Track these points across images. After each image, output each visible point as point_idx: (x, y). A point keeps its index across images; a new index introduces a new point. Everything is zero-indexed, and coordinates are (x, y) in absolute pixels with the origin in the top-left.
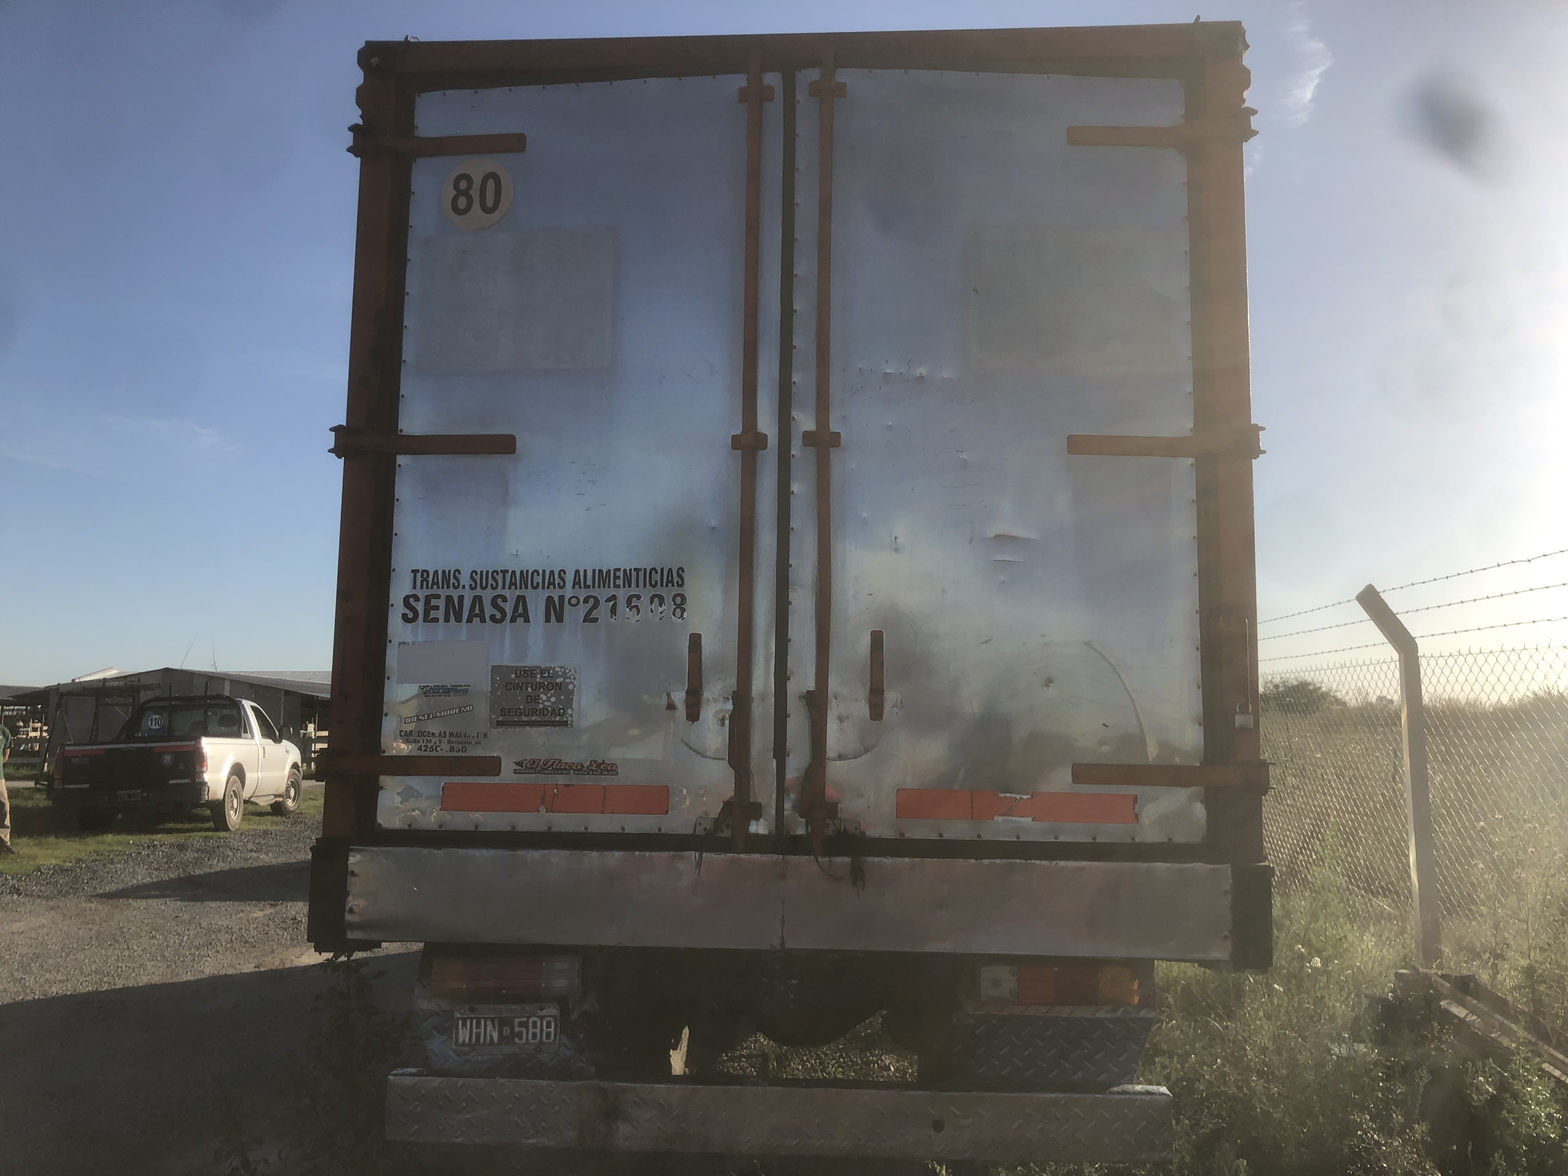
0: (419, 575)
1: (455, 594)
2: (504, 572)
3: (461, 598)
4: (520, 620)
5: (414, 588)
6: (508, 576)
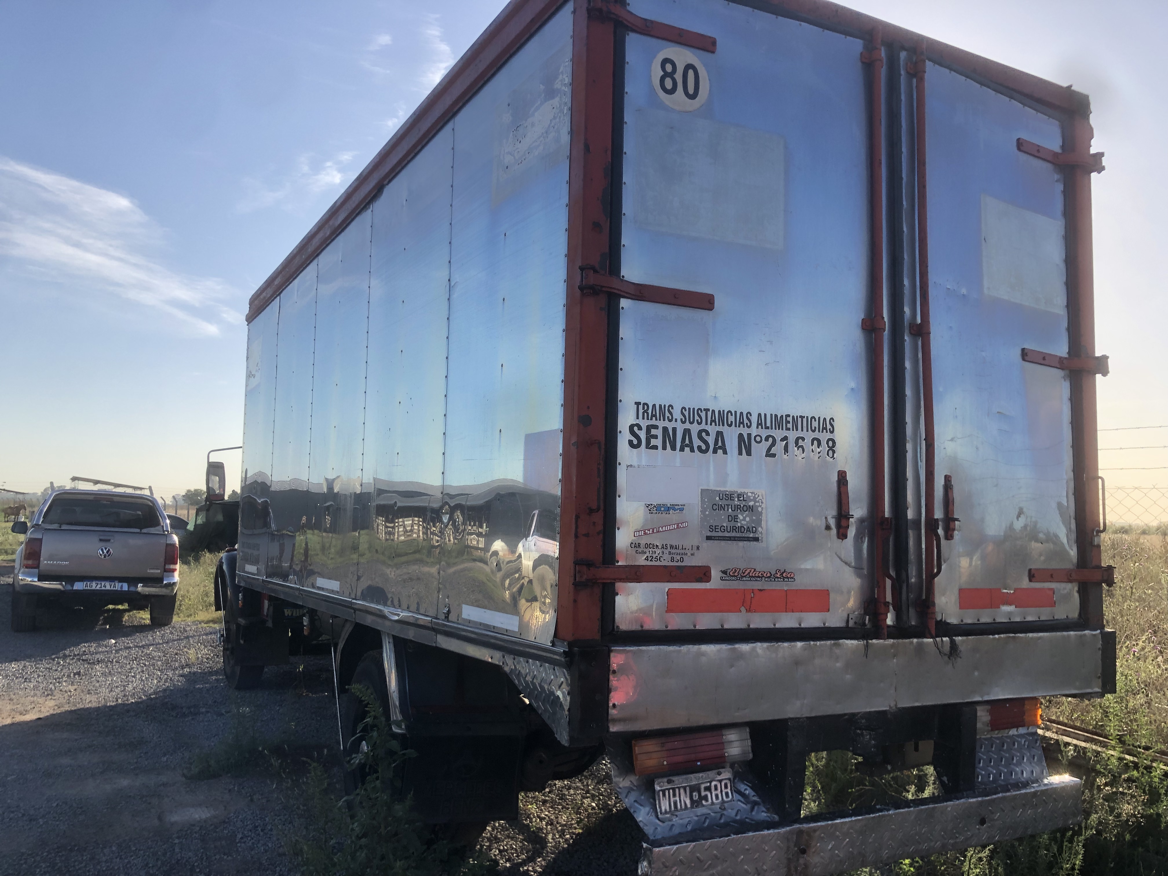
0: (641, 407)
1: (670, 426)
2: (707, 410)
3: (674, 430)
4: (720, 452)
5: (638, 418)
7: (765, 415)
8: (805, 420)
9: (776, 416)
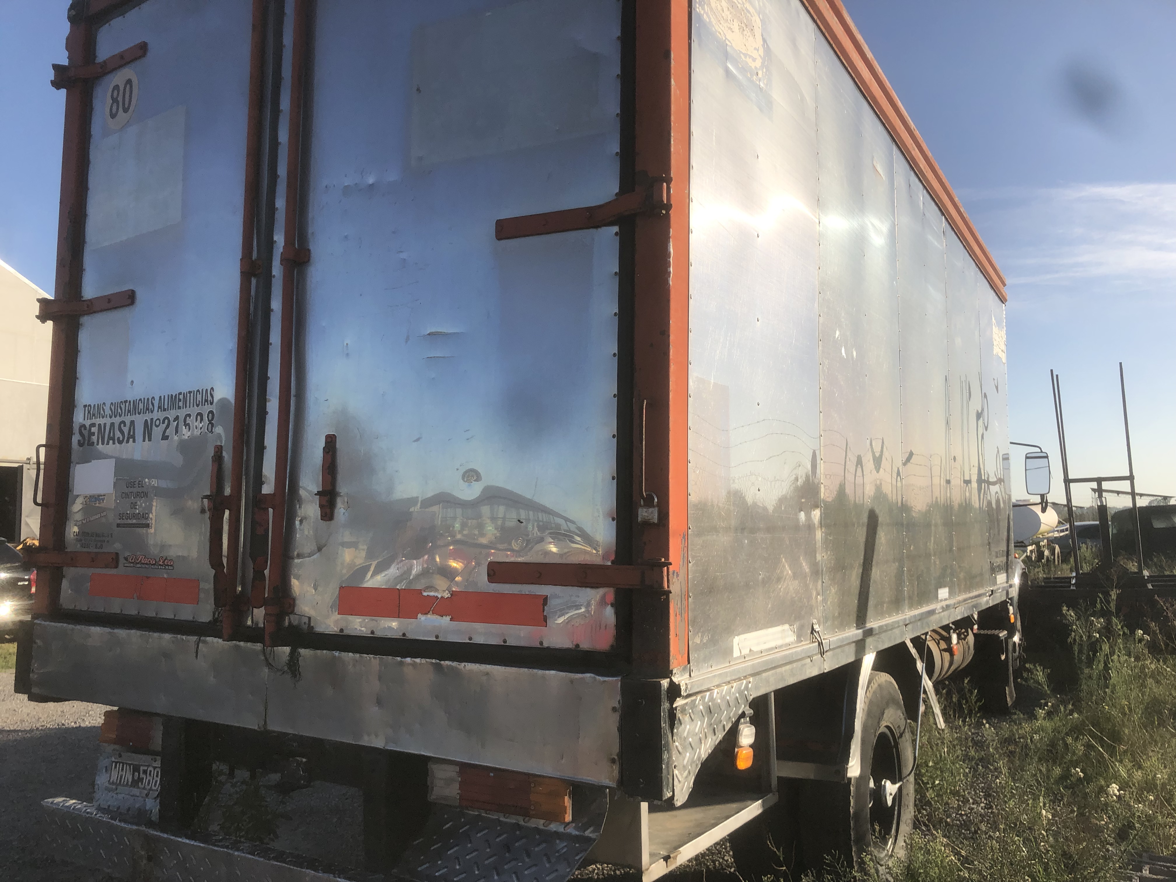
0: (87, 408)
1: (102, 422)
2: (126, 402)
3: (105, 425)
4: (131, 440)
5: (84, 420)
6: (127, 404)
7: (164, 396)
8: (192, 394)
9: (172, 395)
